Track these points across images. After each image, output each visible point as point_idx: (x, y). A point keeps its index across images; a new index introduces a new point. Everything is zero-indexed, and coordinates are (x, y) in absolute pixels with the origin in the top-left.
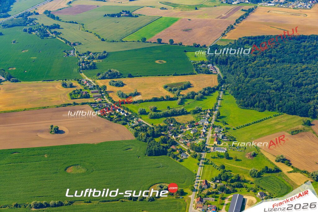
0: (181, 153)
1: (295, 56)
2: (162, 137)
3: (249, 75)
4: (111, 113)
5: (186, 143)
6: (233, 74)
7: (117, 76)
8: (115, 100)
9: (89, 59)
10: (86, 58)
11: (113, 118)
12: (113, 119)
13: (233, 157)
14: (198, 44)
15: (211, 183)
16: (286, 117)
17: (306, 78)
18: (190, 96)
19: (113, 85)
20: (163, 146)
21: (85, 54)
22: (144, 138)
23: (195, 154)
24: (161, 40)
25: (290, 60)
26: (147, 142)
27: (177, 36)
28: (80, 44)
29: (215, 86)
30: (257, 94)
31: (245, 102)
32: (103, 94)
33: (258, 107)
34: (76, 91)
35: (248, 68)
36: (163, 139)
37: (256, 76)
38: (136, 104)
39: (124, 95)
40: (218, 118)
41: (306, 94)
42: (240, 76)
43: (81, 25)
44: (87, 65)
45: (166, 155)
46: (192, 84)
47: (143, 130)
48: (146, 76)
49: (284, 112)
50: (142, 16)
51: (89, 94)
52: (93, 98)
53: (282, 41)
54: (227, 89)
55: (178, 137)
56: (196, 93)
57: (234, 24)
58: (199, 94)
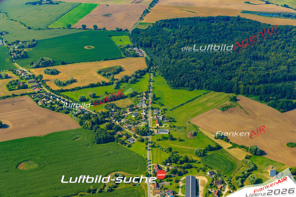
0: (128, 138)
1: (209, 36)
2: (107, 123)
3: (173, 57)
4: (52, 103)
5: (131, 127)
6: (159, 56)
7: (50, 64)
8: (53, 89)
9: (19, 48)
10: (16, 47)
11: (55, 107)
12: (55, 108)
13: (177, 138)
14: (120, 29)
15: (162, 166)
16: (213, 95)
17: (224, 56)
18: (124, 80)
19: (48, 73)
20: (109, 133)
21: (15, 43)
22: (90, 126)
23: (142, 138)
24: (86, 26)
25: (206, 40)
26: (93, 130)
27: (99, 22)
28: (7, 33)
29: (145, 69)
30: (185, 74)
31: (175, 83)
32: (40, 83)
33: (188, 86)
34: (13, 82)
35: (171, 50)
36: (108, 126)
37: (180, 57)
38: (74, 92)
39: (61, 83)
40: (154, 100)
41: (227, 72)
42: (165, 58)
43: (4, 14)
44: (19, 55)
45: (114, 141)
46: (123, 68)
47: (87, 118)
48: (79, 62)
49: (211, 90)
50: (63, 3)
51: (26, 85)
52: (31, 89)
53: (195, 22)
54: (156, 71)
55: (122, 122)
56: (129, 77)
57: (148, 8)
58: (132, 78)
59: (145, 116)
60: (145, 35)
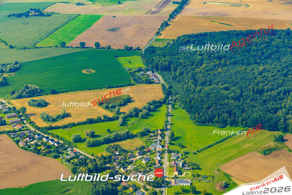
0: (135, 190)
1: (248, 55)
2: (108, 171)
3: (199, 83)
4: (37, 143)
6: (180, 82)
7: (37, 94)
8: (39, 126)
11: (41, 149)
12: (41, 151)
13: (201, 191)
14: (130, 47)
17: (267, 82)
18: (133, 114)
19: (34, 106)
20: (111, 184)
23: (154, 190)
24: (85, 43)
25: (243, 61)
27: (103, 38)
29: (161, 99)
30: (214, 106)
31: (201, 117)
32: (22, 118)
33: (218, 122)
35: (196, 74)
36: (110, 174)
37: (208, 83)
38: (67, 129)
39: (50, 118)
40: (172, 140)
41: (271, 103)
42: (189, 85)
46: (132, 98)
47: (83, 164)
48: (74, 91)
49: (249, 127)
50: (56, 15)
51: (5, 120)
52: (10, 125)
53: (229, 38)
54: (176, 102)
55: (128, 169)
56: (140, 110)
57: (168, 20)
58: (144, 111)
59: (159, 161)
60: (162, 55)
